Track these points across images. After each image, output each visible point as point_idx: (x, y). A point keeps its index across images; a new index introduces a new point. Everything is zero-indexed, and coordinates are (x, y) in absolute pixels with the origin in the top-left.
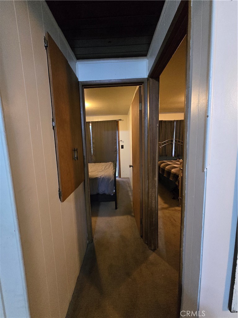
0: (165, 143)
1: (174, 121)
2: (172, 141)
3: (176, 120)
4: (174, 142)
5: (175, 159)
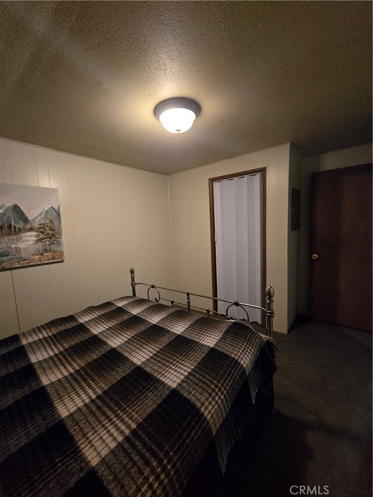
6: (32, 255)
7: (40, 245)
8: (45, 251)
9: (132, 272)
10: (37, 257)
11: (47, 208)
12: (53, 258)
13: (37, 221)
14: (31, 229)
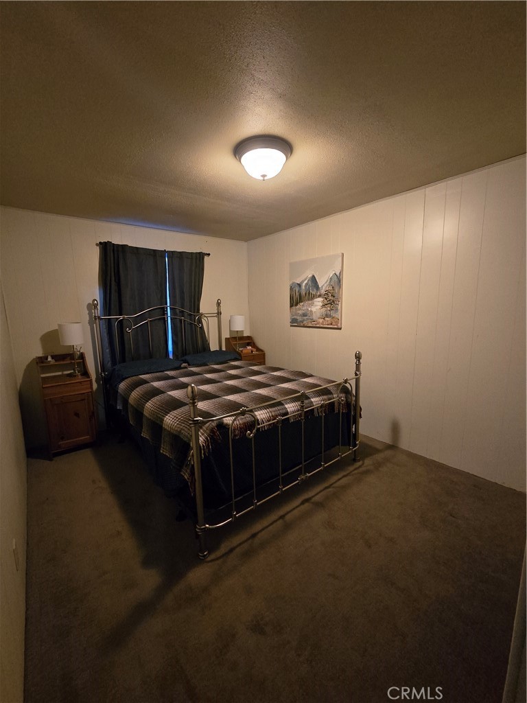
0: (142, 318)
1: (163, 253)
2: (164, 311)
3: (168, 249)
4: (169, 315)
5: (176, 365)
6: (319, 318)
7: (324, 309)
8: (327, 316)
9: (358, 357)
10: (321, 321)
11: (331, 275)
12: (331, 324)
13: (324, 288)
14: (320, 296)
